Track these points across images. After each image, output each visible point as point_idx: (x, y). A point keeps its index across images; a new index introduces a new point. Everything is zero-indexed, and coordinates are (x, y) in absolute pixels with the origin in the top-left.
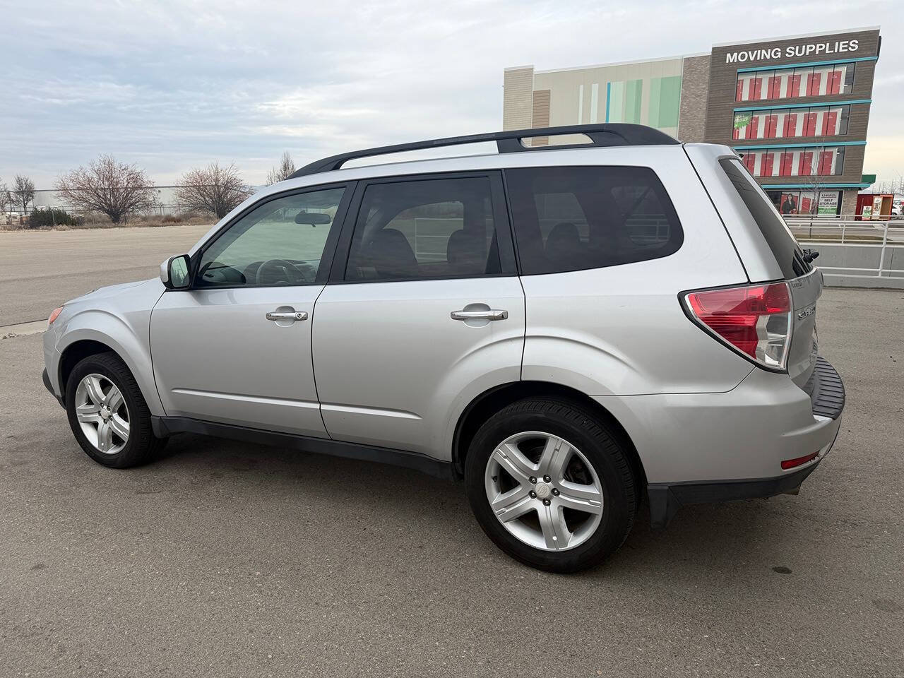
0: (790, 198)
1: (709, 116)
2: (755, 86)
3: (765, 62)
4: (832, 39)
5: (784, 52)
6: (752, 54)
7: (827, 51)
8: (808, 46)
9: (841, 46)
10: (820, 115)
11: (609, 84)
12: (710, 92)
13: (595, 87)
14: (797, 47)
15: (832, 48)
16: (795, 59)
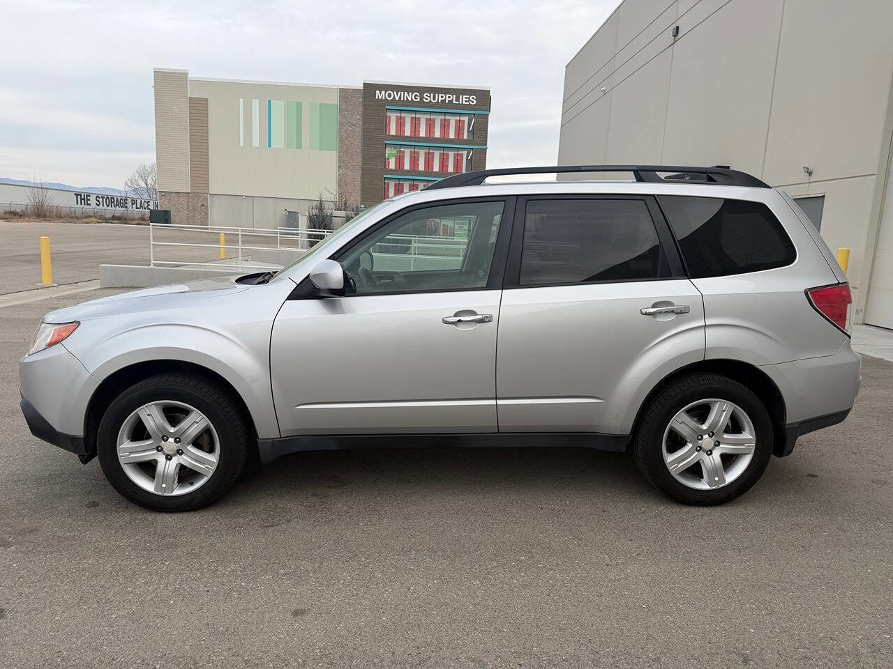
0: (433, 223)
1: (364, 144)
2: (400, 124)
3: (407, 103)
4: (458, 92)
5: (422, 98)
6: (397, 94)
7: (454, 102)
8: (440, 95)
9: (464, 100)
10: (451, 154)
11: (270, 102)
12: (364, 123)
13: (256, 104)
14: (432, 95)
15: (457, 99)
16: (430, 104)
